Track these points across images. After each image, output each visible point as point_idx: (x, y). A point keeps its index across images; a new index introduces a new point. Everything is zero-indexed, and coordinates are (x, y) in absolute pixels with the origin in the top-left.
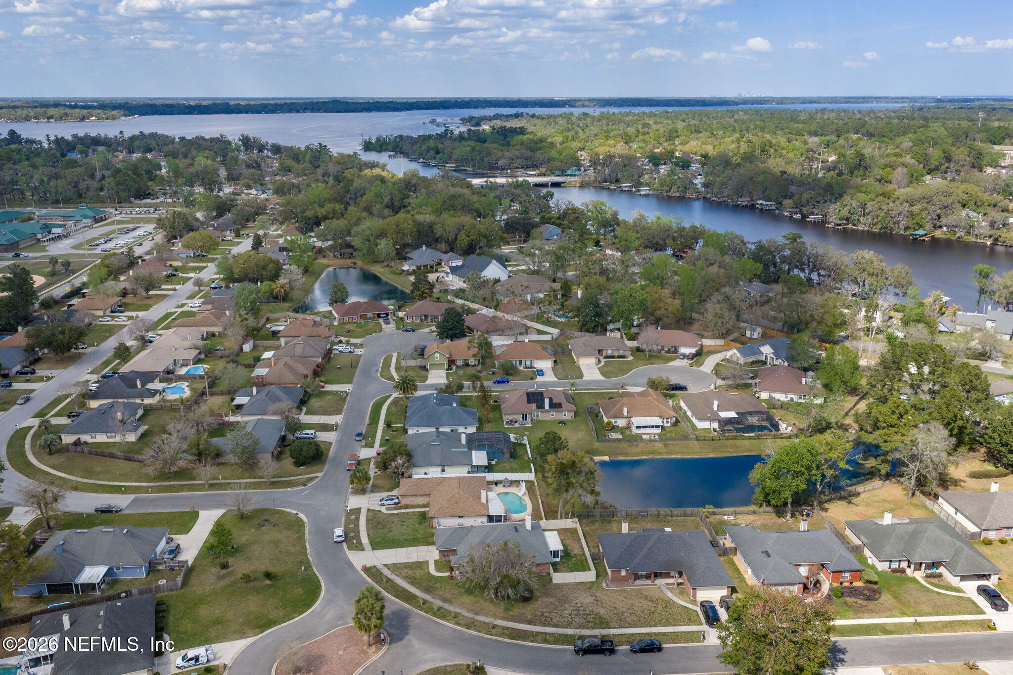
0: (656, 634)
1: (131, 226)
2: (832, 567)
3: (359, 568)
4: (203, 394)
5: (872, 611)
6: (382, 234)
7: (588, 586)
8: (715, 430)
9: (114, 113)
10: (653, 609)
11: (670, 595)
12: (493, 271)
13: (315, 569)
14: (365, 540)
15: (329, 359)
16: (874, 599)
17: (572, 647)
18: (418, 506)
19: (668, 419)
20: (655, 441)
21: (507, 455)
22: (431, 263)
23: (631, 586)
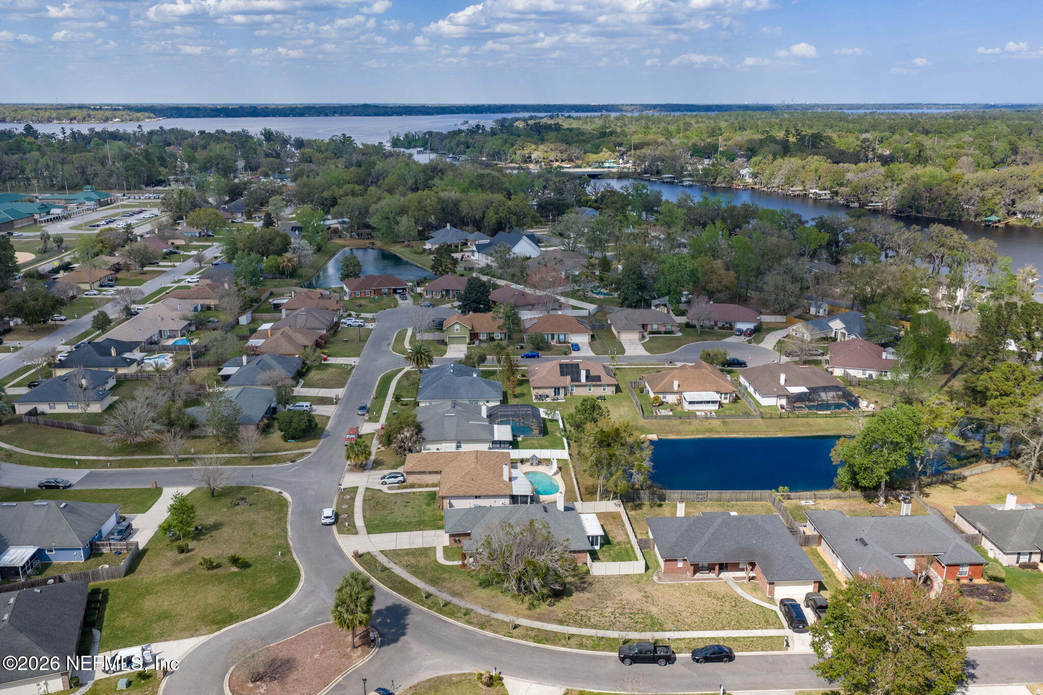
0: (724, 639)
1: (137, 209)
2: (945, 560)
3: (349, 554)
4: (187, 364)
5: (1002, 614)
6: (403, 211)
7: (635, 579)
8: (782, 407)
9: (139, 115)
10: (719, 608)
11: (739, 591)
12: (524, 248)
13: (295, 556)
14: (359, 522)
15: (336, 332)
16: (1003, 600)
17: (616, 654)
18: (427, 486)
19: (726, 394)
20: (712, 418)
21: (536, 432)
22: (456, 242)
23: (689, 580)
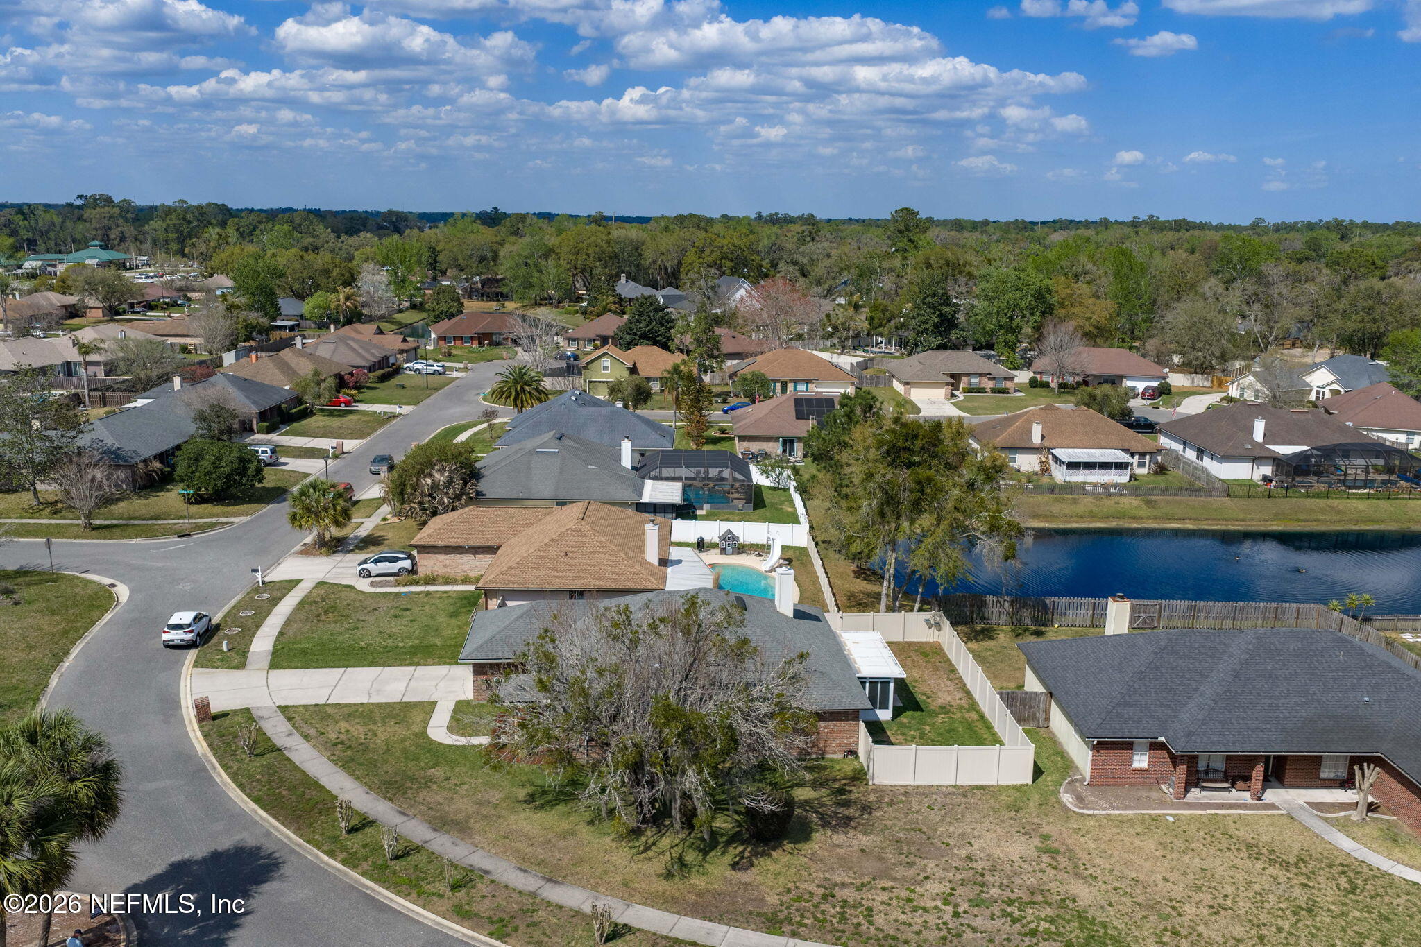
3: (189, 710)
7: (1007, 800)
8: (1267, 480)
11: (1345, 843)
14: (262, 645)
18: (466, 581)
19: (1142, 455)
20: (1120, 496)
23: (1173, 806)
